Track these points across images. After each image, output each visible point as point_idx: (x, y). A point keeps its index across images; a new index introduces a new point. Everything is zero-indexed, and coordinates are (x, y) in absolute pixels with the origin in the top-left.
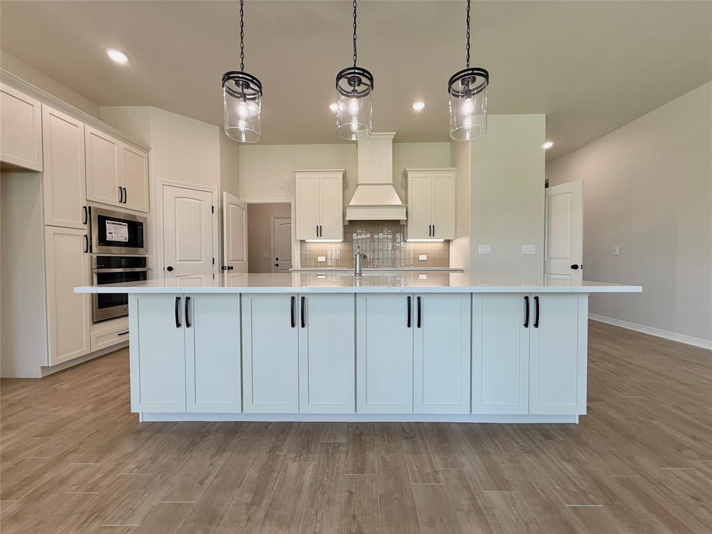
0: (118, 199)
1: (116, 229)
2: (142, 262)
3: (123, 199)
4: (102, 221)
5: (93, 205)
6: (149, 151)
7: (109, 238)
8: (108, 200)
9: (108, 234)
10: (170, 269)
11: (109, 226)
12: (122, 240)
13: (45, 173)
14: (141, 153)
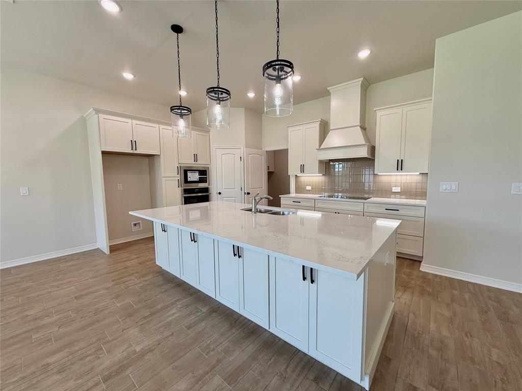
0: (193, 161)
1: (192, 175)
2: (206, 190)
3: (196, 160)
4: (186, 172)
5: (181, 165)
6: (209, 132)
7: (189, 179)
8: (189, 162)
9: (188, 178)
10: (220, 193)
11: (189, 174)
12: (196, 180)
13: (161, 156)
14: (206, 134)
